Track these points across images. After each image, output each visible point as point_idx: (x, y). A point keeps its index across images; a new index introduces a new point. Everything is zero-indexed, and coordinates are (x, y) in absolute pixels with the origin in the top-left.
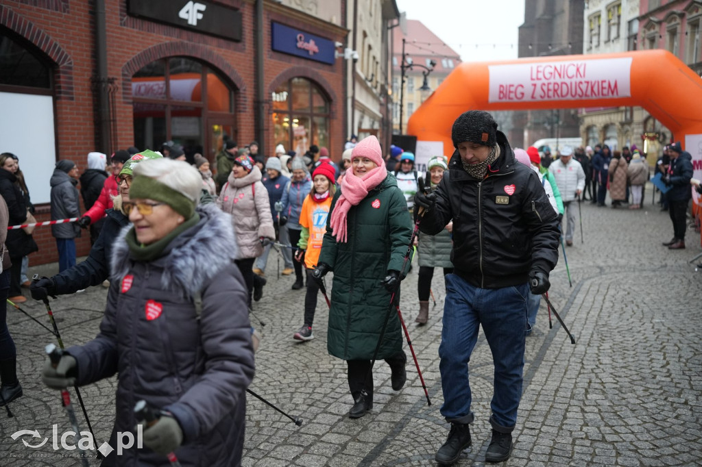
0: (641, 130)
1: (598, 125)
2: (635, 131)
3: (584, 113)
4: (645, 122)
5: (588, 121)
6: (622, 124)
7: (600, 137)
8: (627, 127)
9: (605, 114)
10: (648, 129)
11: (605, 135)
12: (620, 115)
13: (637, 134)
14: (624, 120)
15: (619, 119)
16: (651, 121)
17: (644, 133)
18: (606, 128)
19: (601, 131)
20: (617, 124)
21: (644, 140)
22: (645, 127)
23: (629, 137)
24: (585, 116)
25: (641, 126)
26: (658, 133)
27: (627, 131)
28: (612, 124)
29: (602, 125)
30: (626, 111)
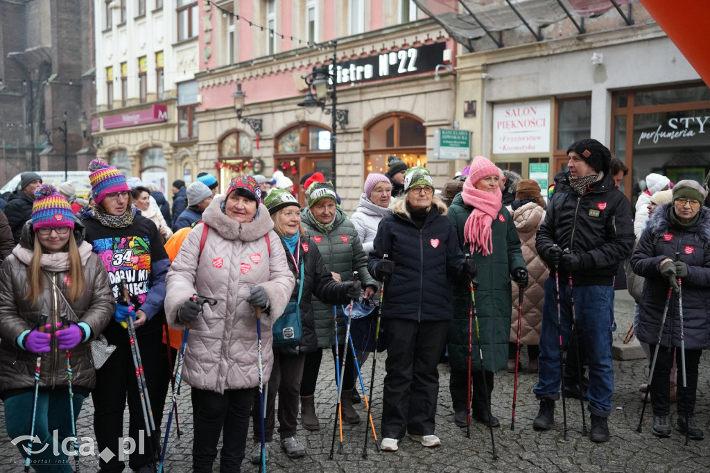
0: (214, 155)
1: (129, 149)
2: (203, 156)
3: (102, 130)
4: (221, 141)
5: (110, 142)
6: (175, 146)
7: (133, 165)
8: (184, 151)
9: (141, 130)
10: (226, 154)
11: (141, 163)
12: (169, 131)
13: (205, 160)
14: (176, 140)
15: (169, 139)
16: (231, 140)
17: (220, 159)
18: (143, 152)
19: (134, 156)
20: (167, 146)
21: (219, 170)
22: (220, 151)
23: (188, 167)
24: (105, 134)
25: (214, 147)
26: (248, 158)
27: (186, 156)
28: (155, 146)
29: (138, 148)
30: (180, 125)
